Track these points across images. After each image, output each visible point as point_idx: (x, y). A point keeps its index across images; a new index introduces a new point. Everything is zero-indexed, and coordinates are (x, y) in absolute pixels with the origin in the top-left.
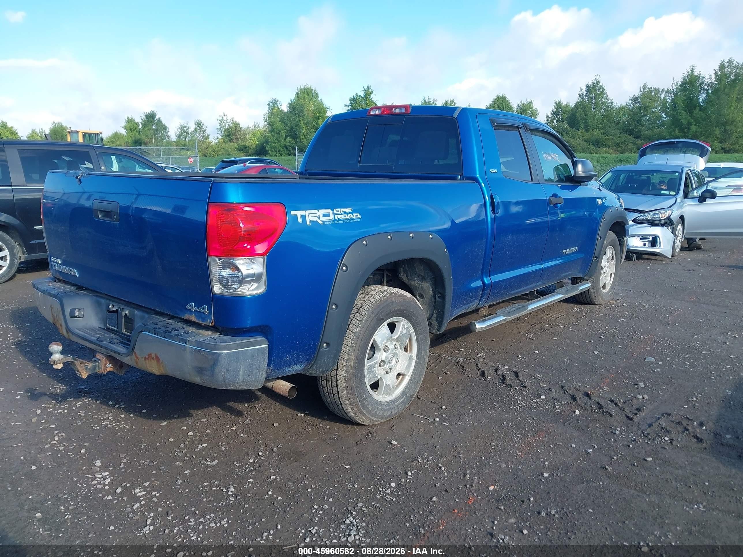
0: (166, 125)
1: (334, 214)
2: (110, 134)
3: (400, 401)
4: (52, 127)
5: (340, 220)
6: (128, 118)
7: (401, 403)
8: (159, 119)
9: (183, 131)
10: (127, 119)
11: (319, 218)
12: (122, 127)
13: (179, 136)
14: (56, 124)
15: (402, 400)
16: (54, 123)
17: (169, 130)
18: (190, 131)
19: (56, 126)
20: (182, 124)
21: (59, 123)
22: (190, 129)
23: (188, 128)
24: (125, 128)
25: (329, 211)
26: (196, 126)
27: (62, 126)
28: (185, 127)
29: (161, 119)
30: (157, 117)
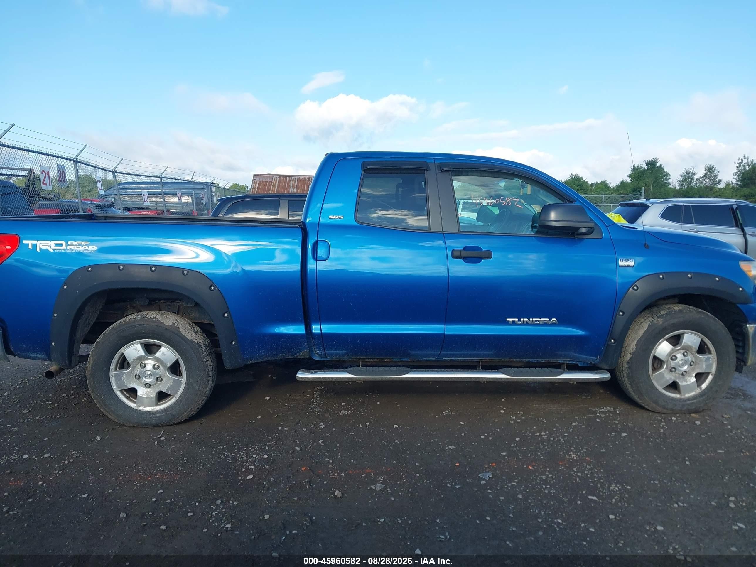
0: (668, 172)
1: (68, 245)
2: (618, 183)
3: (157, 415)
4: (569, 178)
5: (72, 249)
6: (634, 166)
7: (157, 417)
8: (661, 165)
9: (688, 177)
10: (633, 168)
11: (50, 247)
12: (628, 176)
13: (681, 183)
14: (573, 176)
15: (160, 415)
16: (572, 174)
17: (671, 177)
18: (696, 177)
19: (573, 177)
20: (688, 170)
21: (576, 175)
22: (696, 175)
23: (694, 174)
24: (630, 176)
25: (63, 243)
26: (706, 171)
27: (578, 177)
28: (689, 173)
29: (662, 166)
30: (658, 165)
